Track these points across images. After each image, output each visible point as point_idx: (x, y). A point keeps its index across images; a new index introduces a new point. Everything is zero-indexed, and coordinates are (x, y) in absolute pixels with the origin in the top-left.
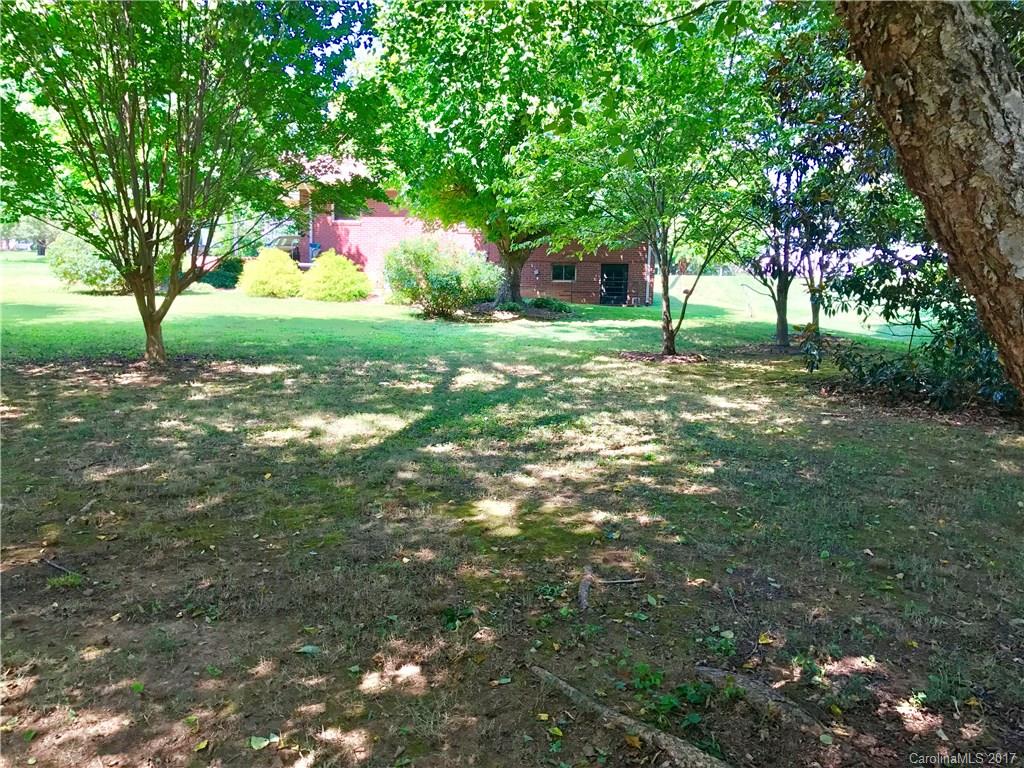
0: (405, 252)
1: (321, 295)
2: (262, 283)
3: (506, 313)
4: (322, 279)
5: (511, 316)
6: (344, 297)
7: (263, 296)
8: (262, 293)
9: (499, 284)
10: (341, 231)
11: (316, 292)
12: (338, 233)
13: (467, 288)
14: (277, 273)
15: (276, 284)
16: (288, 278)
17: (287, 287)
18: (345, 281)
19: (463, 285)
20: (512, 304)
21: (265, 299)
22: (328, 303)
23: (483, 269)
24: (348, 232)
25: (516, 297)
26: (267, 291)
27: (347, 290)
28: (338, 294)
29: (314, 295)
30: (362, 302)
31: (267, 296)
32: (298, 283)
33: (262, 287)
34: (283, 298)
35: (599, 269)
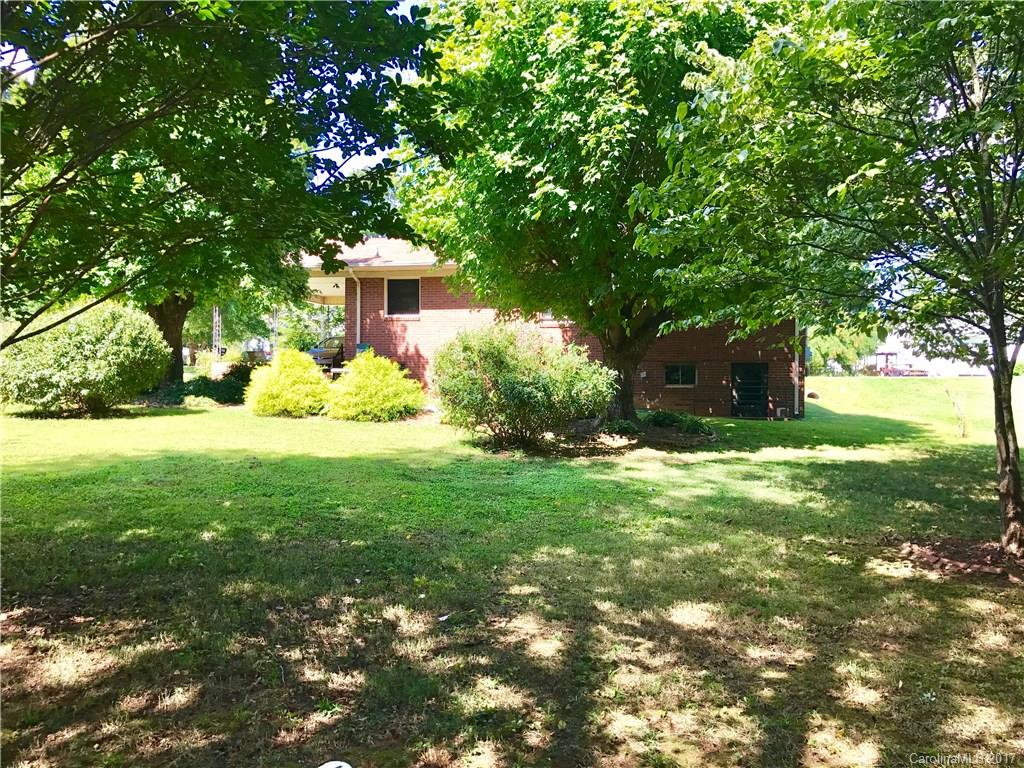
0: (466, 349)
1: (352, 412)
2: (274, 397)
3: (617, 437)
4: (353, 390)
5: (623, 441)
6: (385, 415)
7: (274, 415)
8: (271, 411)
9: (609, 394)
10: (397, 328)
11: (344, 407)
12: (393, 329)
13: (560, 402)
14: (294, 383)
15: (291, 398)
16: (308, 388)
17: (307, 402)
18: (386, 392)
19: (555, 398)
20: (625, 423)
21: (274, 419)
22: (361, 425)
23: (585, 373)
24: (405, 329)
25: (628, 414)
26: (279, 408)
27: (388, 405)
28: (375, 411)
29: (342, 413)
30: (410, 421)
31: (279, 415)
32: (324, 397)
33: (271, 402)
34: (301, 417)
35: (729, 368)
